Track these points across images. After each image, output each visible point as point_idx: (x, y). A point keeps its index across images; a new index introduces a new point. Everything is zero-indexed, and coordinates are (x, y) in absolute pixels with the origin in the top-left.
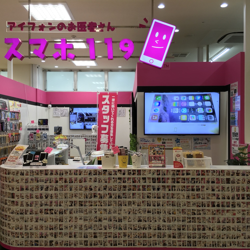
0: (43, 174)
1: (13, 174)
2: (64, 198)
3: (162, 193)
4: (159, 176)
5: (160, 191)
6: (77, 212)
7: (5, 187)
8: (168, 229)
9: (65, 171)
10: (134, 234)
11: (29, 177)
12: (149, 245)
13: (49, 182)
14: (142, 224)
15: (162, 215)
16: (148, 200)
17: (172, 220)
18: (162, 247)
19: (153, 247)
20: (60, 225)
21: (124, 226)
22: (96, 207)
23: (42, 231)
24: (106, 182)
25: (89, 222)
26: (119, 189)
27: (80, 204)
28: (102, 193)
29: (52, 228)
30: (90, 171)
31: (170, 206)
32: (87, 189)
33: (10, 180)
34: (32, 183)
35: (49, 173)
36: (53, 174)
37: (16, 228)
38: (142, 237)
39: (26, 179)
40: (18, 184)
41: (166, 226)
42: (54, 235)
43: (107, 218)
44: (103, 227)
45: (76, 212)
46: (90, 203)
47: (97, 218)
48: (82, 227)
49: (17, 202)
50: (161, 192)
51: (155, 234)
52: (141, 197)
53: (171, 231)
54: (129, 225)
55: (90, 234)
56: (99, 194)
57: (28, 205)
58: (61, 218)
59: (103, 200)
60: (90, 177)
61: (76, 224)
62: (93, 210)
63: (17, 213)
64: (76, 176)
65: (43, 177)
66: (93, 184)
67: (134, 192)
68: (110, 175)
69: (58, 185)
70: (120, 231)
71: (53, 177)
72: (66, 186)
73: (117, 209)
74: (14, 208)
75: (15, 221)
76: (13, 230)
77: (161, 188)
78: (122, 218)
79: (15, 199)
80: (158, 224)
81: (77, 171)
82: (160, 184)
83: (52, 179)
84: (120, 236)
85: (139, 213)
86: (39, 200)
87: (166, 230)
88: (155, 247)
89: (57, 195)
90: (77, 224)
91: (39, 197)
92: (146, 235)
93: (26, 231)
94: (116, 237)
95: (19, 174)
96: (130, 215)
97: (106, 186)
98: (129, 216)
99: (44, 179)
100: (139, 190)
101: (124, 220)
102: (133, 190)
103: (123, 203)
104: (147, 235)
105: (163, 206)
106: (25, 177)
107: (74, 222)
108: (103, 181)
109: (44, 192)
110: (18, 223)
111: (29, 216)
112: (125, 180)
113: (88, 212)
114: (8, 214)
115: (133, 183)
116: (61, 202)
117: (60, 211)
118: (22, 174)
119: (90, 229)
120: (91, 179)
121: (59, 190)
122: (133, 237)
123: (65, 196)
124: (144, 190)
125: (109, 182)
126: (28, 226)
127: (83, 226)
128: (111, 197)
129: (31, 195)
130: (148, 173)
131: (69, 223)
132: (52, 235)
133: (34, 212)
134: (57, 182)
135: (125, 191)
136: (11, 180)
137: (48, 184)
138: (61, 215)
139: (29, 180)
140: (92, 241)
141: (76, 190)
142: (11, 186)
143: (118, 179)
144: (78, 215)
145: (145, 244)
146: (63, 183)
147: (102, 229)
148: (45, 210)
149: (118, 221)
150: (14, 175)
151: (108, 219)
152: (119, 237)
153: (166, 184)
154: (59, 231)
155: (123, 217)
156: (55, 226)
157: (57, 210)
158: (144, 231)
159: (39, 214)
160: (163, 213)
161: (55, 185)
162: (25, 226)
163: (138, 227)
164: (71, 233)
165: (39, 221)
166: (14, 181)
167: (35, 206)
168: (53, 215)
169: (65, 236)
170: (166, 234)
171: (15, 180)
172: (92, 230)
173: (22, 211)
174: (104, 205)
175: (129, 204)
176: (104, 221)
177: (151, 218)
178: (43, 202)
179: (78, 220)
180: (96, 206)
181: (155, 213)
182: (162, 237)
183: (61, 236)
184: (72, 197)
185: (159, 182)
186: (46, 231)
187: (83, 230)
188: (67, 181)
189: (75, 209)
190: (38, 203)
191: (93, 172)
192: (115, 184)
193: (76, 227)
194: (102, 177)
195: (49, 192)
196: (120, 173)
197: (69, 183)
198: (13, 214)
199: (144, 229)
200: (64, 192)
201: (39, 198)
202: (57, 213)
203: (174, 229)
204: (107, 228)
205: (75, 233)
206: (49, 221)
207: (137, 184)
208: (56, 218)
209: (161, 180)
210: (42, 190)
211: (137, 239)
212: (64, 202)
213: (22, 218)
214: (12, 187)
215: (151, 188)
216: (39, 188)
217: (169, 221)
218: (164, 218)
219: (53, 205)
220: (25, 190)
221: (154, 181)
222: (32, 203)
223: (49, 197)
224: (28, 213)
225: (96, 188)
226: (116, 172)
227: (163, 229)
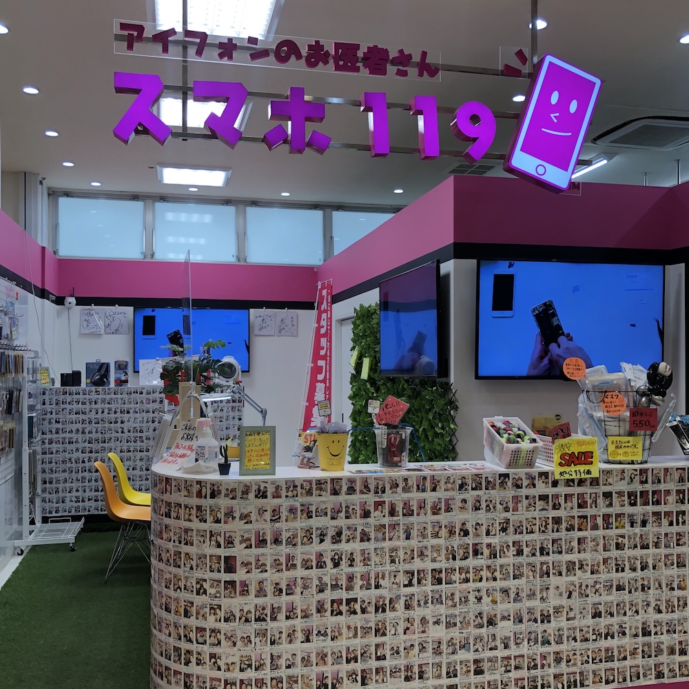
0: (327, 492)
1: (231, 496)
2: (388, 561)
3: (653, 532)
4: (646, 485)
5: (649, 526)
6: (426, 602)
7: (195, 538)
8: (668, 631)
9: (391, 482)
10: (582, 654)
11: (284, 503)
12: (621, 680)
13: (343, 514)
14: (603, 622)
15: (652, 594)
16: (618, 556)
17: (679, 606)
18: (654, 682)
19: (630, 685)
20: (377, 646)
21: (557, 633)
22: (479, 585)
23: (322, 668)
24: (507, 509)
25: (461, 631)
26: (543, 529)
27: (433, 577)
28: (496, 543)
29: (353, 656)
30: (463, 480)
31: (672, 567)
32: (455, 532)
33: (219, 515)
34: (292, 521)
35: (345, 488)
36: (355, 490)
37: (242, 666)
38: (604, 660)
39: (274, 510)
40: (248, 526)
41: (664, 624)
42: (359, 678)
43: (509, 616)
44: (498, 643)
45: (422, 604)
46: (463, 574)
47: (481, 618)
48: (441, 647)
49: (244, 585)
50: (651, 529)
51: (636, 649)
52: (601, 547)
53: (674, 635)
54: (570, 629)
55: (463, 666)
56: (489, 545)
57: (281, 591)
58: (380, 625)
59: (500, 561)
60: (462, 497)
61: (424, 639)
62: (471, 592)
63: (244, 619)
64: (421, 495)
65: (326, 500)
66: (471, 518)
67: (581, 534)
68: (519, 487)
69: (370, 525)
70: (546, 649)
71: (357, 498)
72: (393, 527)
73: (538, 585)
74: (235, 603)
75: (239, 643)
76: (230, 673)
77: (651, 519)
78: (551, 612)
79: (240, 575)
80: (644, 620)
81: (425, 478)
82: (648, 507)
83: (351, 508)
84: (544, 662)
85: (595, 593)
86: (314, 573)
87: (662, 634)
88: (637, 683)
89: (366, 556)
90: (427, 639)
91: (314, 564)
92: (612, 652)
93: (276, 674)
94: (535, 667)
95: (251, 495)
96: (570, 601)
97: (507, 521)
98: (568, 604)
99: (330, 507)
100: (595, 527)
101: (556, 617)
102: (580, 529)
103: (553, 569)
104: (616, 653)
105: (654, 568)
106: (271, 502)
107: (418, 633)
108: (499, 507)
109: (327, 546)
110: (247, 650)
111: (282, 624)
112: (557, 503)
113: (457, 600)
114: (210, 622)
115: (580, 510)
116: (380, 576)
117: (378, 603)
118: (262, 494)
119: (463, 651)
120: (464, 501)
121: (373, 539)
122: (579, 663)
123: (391, 556)
124: (608, 526)
125: (516, 509)
126: (279, 657)
127: (445, 643)
128: (520, 553)
129: (290, 558)
130: (619, 478)
131: (403, 637)
132: (354, 676)
133: (299, 612)
134: (366, 514)
135: (558, 534)
136: (221, 516)
137: (341, 522)
138: (380, 616)
139: (284, 514)
140: (470, 684)
141: (424, 536)
142: (222, 535)
143: (539, 500)
144: (429, 612)
145: (612, 678)
146: (384, 516)
147: (496, 646)
148: (333, 602)
149: (539, 621)
150: (233, 498)
151: (512, 618)
152: (543, 666)
153: (662, 508)
154: (374, 664)
155: (552, 608)
156: (363, 651)
157: (367, 601)
158: (609, 643)
159: (316, 617)
160: (657, 589)
161: (360, 525)
162: (272, 656)
163: (591, 633)
164: (408, 668)
165: (314, 637)
166: (234, 518)
167: (302, 593)
168: (356, 616)
169: (393, 679)
170: (664, 647)
171: (237, 515)
172: (469, 654)
173: (261, 612)
174: (501, 576)
175: (568, 570)
176: (501, 624)
177: (625, 606)
178: (327, 579)
179: (428, 627)
180: (481, 580)
181: (636, 590)
182: (653, 654)
183: (380, 678)
184: (413, 558)
185: (646, 503)
186: (336, 667)
187: (444, 655)
188: (397, 509)
189: (420, 595)
190: (311, 583)
191: (469, 482)
192: (530, 515)
193: (423, 649)
194: (496, 494)
195: (344, 547)
196: (543, 482)
197: (404, 515)
198: (231, 624)
199: (609, 637)
200: (387, 545)
201: (314, 567)
202: (369, 609)
203: (683, 631)
204: (512, 643)
205: (420, 666)
206: (344, 636)
207: (589, 511)
208: (365, 626)
209: (650, 497)
210: (322, 541)
211: (591, 667)
212: (387, 575)
213: (262, 634)
214: (227, 536)
215: (626, 521)
216: (314, 536)
217: (670, 610)
218: (656, 603)
219: (357, 587)
220: (271, 544)
221: (633, 501)
222: (292, 584)
223: (344, 563)
224: (282, 616)
225: (478, 527)
226: (533, 479)
227: (656, 633)
